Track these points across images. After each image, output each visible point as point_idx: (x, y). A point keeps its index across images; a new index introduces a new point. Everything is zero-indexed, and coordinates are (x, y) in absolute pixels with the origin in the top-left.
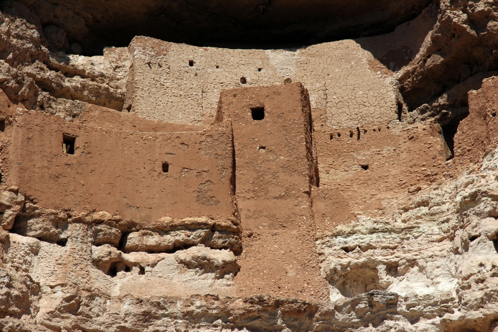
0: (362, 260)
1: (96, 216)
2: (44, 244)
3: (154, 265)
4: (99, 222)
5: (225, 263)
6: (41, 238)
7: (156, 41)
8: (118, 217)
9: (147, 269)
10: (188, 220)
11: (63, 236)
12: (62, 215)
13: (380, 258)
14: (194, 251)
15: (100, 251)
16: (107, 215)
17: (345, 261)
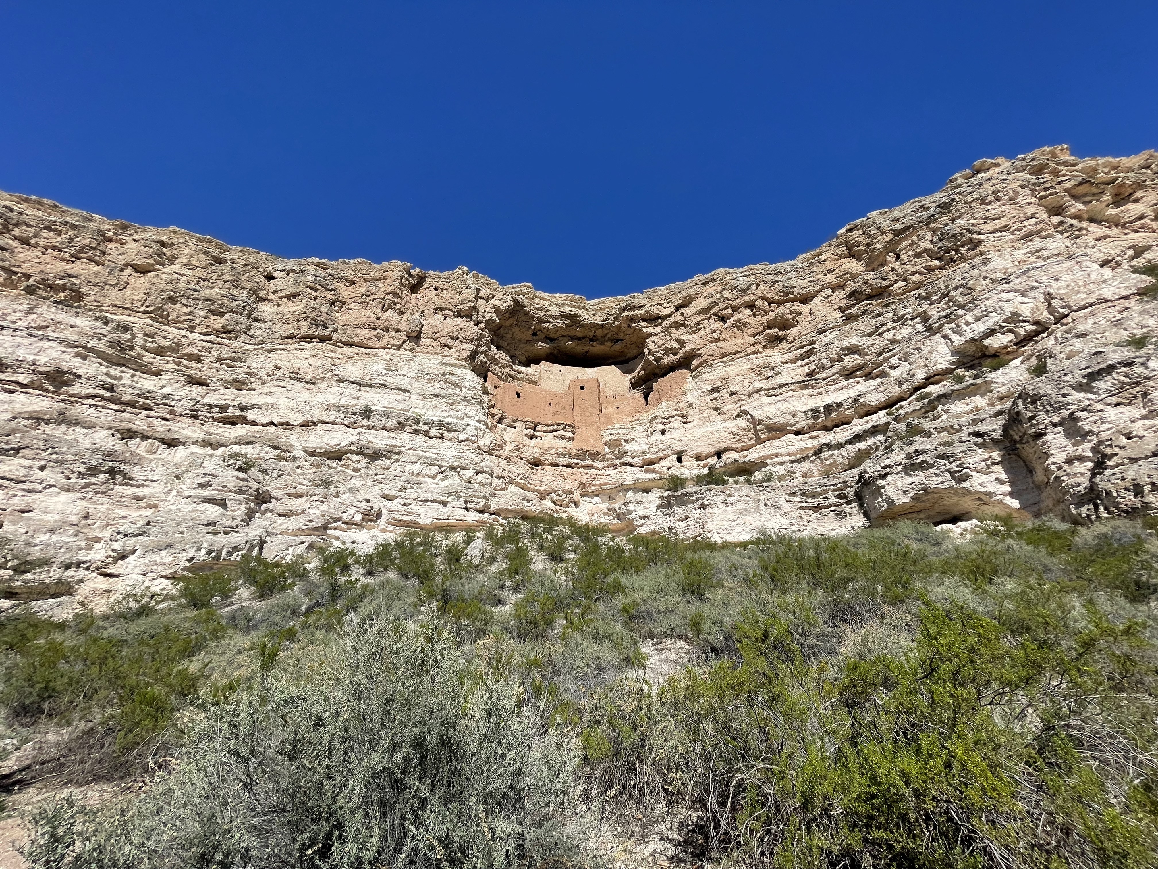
0: (616, 438)
3: (545, 437)
4: (527, 421)
5: (570, 437)
6: (507, 425)
7: (549, 363)
8: (533, 420)
9: (543, 438)
11: (515, 426)
12: (513, 419)
13: (622, 438)
14: (559, 433)
16: (530, 419)
17: (610, 438)
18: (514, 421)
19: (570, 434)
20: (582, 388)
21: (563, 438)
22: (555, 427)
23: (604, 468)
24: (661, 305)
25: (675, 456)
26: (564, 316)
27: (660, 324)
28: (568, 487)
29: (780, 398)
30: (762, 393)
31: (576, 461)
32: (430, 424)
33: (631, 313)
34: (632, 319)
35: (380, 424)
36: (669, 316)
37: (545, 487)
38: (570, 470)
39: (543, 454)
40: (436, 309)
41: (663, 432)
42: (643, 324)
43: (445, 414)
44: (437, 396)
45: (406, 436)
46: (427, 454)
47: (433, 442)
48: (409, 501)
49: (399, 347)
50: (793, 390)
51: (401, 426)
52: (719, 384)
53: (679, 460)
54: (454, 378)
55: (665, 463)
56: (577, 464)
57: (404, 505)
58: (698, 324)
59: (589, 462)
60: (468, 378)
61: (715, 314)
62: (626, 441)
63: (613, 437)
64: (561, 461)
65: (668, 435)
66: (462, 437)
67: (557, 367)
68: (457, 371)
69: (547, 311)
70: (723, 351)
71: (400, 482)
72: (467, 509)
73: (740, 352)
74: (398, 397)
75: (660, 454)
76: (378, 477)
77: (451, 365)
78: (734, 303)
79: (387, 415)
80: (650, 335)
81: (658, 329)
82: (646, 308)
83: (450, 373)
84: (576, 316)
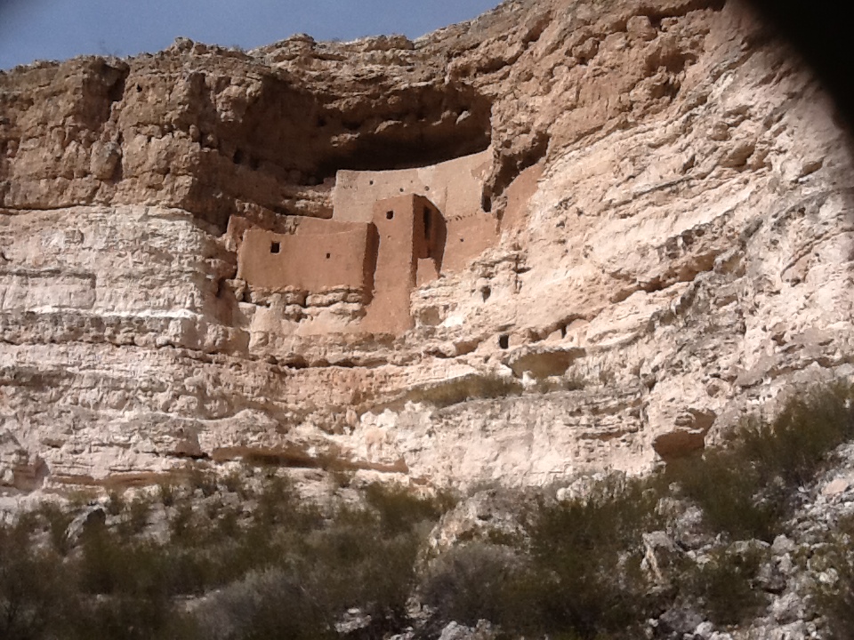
0: (431, 305)
1: (286, 289)
2: (258, 307)
3: (318, 314)
4: (288, 292)
5: (354, 312)
6: (257, 304)
7: (350, 172)
8: (298, 289)
9: (314, 317)
10: (334, 288)
11: (268, 302)
12: (266, 290)
13: (441, 303)
14: (338, 306)
15: (289, 309)
16: (292, 288)
17: (422, 306)
18: (269, 294)
19: (355, 307)
20: (390, 215)
21: (342, 313)
22: (330, 297)
23: (404, 363)
24: (504, 38)
25: (496, 338)
26: (361, 81)
27: (507, 74)
28: (336, 401)
29: (634, 220)
30: (611, 212)
31: (357, 354)
32: (117, 324)
33: (459, 62)
34: (464, 71)
35: (48, 335)
36: (514, 60)
37: (301, 405)
38: (344, 371)
39: (304, 347)
40: (137, 125)
41: (486, 292)
42: (481, 79)
43: (140, 305)
44: (129, 277)
45: (82, 349)
46: (109, 374)
47: (120, 352)
48: (79, 447)
49: (89, 201)
50: (652, 204)
51: (75, 335)
52: (568, 194)
53: (504, 343)
54: (158, 243)
55: (482, 350)
56: (358, 358)
57: (75, 452)
58: (551, 73)
59: (377, 354)
60: (181, 236)
61: (569, 53)
62: (446, 307)
63: (429, 304)
64: (333, 356)
65: (492, 298)
66: (161, 340)
67: (365, 176)
68: (166, 227)
69: (334, 78)
70: (577, 128)
71: (68, 420)
72: (156, 453)
73: (600, 128)
74: (73, 288)
75: (476, 335)
76: (38, 416)
77: (158, 217)
78: (596, 29)
79: (55, 319)
80: (495, 97)
81: (506, 85)
82: (482, 49)
83: (154, 234)
84: (382, 78)
